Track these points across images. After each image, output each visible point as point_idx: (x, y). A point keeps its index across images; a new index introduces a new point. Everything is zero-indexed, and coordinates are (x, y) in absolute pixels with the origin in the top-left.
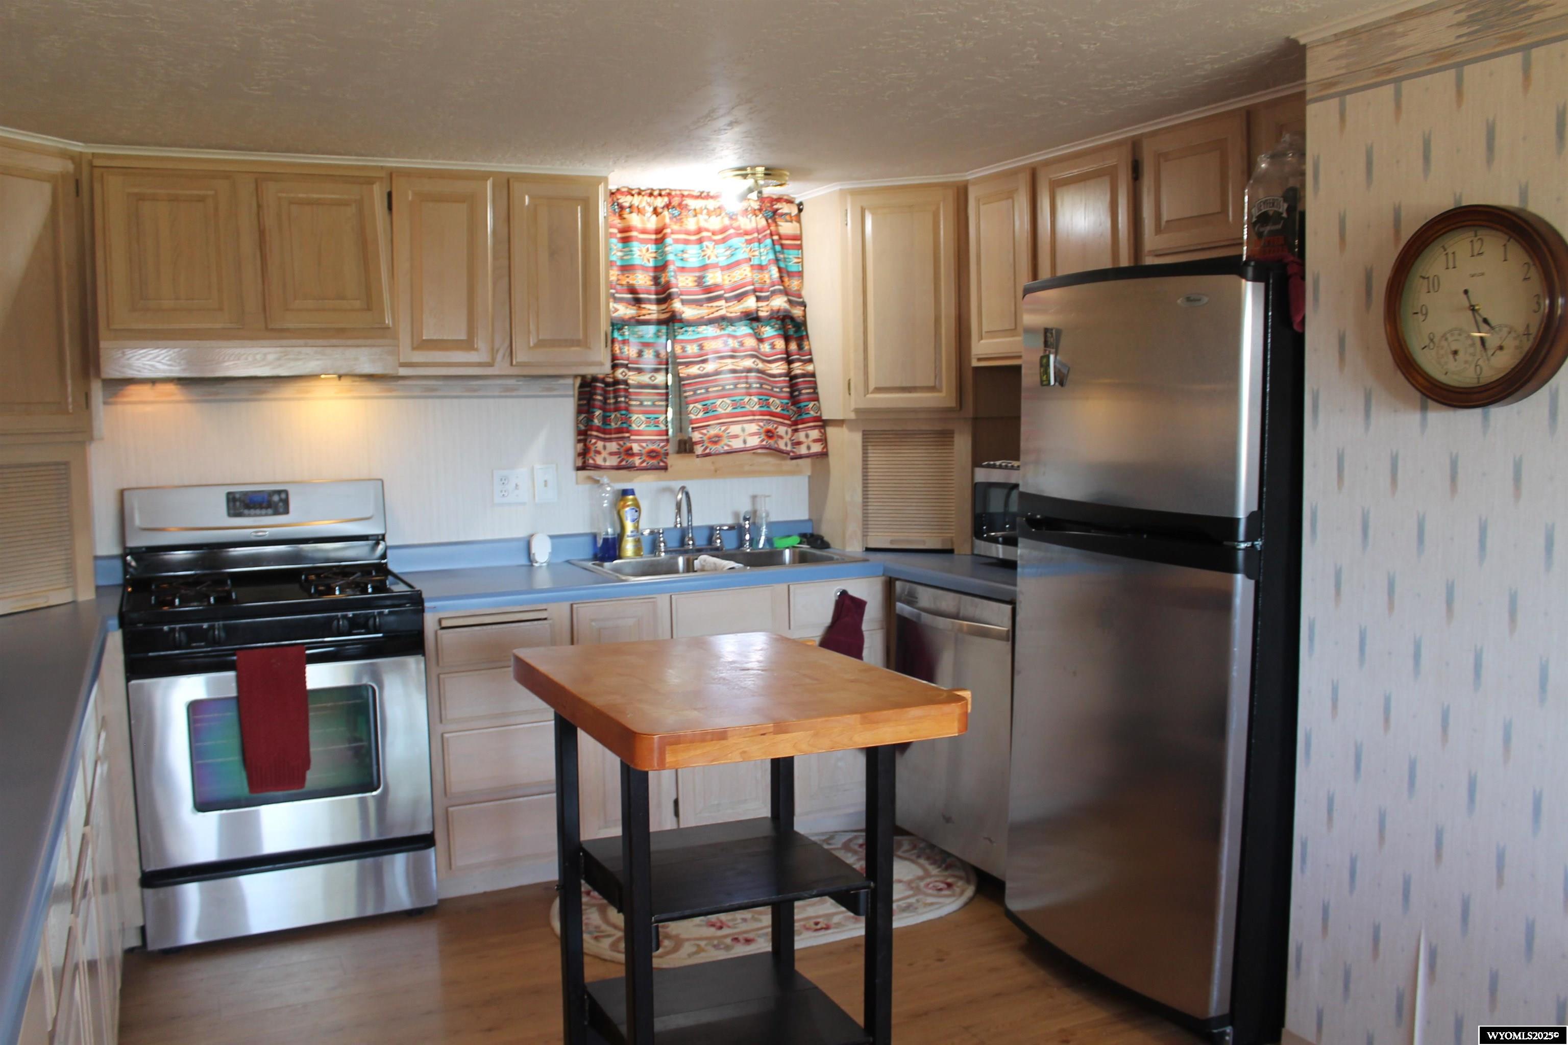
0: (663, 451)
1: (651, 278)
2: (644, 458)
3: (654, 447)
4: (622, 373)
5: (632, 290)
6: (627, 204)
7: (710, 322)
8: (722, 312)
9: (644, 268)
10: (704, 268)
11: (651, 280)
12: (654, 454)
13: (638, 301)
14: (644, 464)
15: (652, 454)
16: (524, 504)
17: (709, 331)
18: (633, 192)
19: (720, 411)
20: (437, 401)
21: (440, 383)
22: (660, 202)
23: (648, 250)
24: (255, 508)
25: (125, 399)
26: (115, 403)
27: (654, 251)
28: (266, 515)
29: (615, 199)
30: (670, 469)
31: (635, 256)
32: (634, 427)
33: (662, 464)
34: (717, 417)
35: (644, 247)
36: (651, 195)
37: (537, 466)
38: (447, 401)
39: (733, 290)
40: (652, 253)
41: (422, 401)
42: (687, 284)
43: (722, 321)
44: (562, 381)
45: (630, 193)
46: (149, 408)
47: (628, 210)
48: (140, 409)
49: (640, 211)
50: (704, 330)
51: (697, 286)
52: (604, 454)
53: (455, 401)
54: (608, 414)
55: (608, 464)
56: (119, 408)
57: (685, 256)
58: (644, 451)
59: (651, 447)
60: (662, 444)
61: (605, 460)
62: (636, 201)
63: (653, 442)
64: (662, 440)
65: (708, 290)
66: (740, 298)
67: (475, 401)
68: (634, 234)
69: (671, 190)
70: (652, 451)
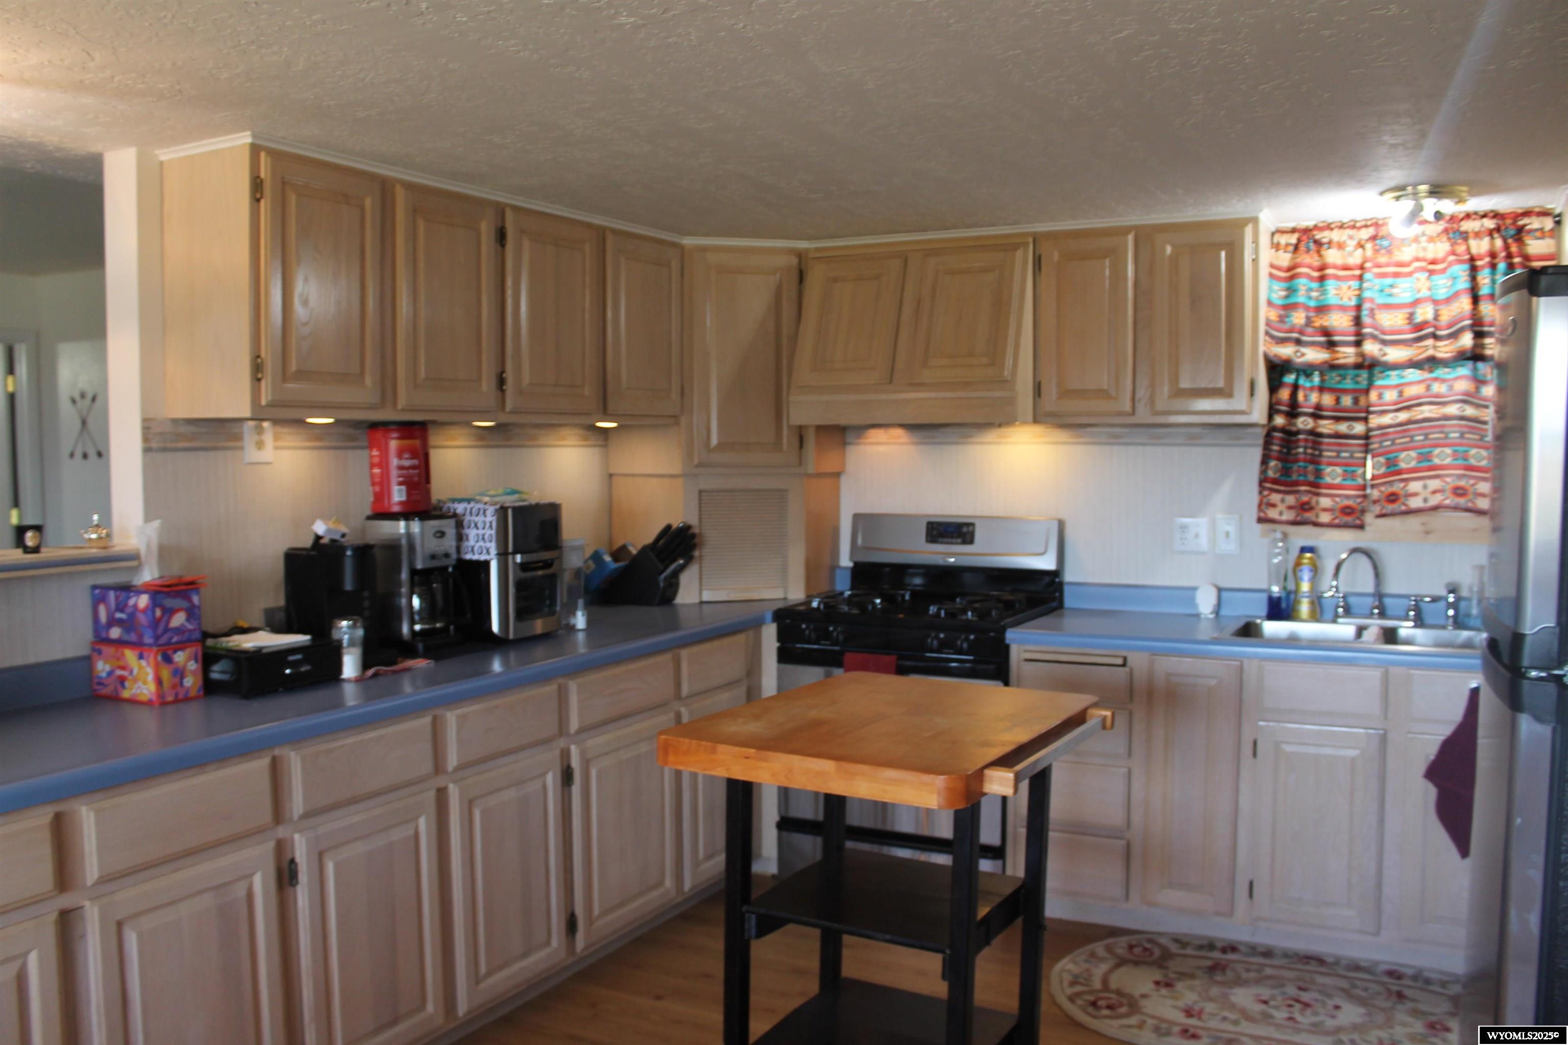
0: (1359, 508)
1: (1351, 318)
2: (1337, 514)
3: (1350, 502)
4: (1302, 423)
5: (1326, 332)
6: (1325, 240)
7: (1414, 364)
8: (1430, 352)
9: (1342, 308)
10: (1416, 303)
11: (1352, 321)
12: (1348, 510)
13: (1331, 345)
14: (1337, 521)
15: (1347, 511)
16: (1204, 553)
17: (1413, 374)
18: (1333, 226)
19: (1403, 465)
20: (1123, 448)
21: (1127, 430)
22: (1365, 234)
23: (1349, 288)
24: (947, 537)
25: (867, 441)
26: (857, 444)
27: (1357, 287)
28: (957, 543)
29: (1310, 236)
30: (1367, 528)
31: (1329, 296)
32: (1328, 480)
33: (1358, 522)
34: (1399, 472)
35: (1344, 285)
36: (1353, 227)
37: (1219, 516)
38: (1131, 449)
39: (1450, 326)
40: (1355, 290)
41: (1108, 448)
42: (1396, 322)
43: (1432, 362)
44: (1250, 430)
45: (1329, 227)
46: (882, 449)
47: (1326, 246)
48: (874, 449)
49: (1341, 246)
50: (1410, 374)
51: (1409, 324)
52: (1281, 507)
53: (1140, 448)
54: (1289, 465)
55: (1285, 517)
56: (861, 447)
57: (1394, 291)
58: (1338, 507)
59: (1346, 502)
60: (1359, 500)
61: (1281, 513)
62: (1336, 236)
63: (1348, 497)
64: (1359, 496)
65: (1419, 327)
66: (1454, 336)
67: (1159, 450)
68: (1329, 271)
69: (1378, 219)
70: (1348, 507)
